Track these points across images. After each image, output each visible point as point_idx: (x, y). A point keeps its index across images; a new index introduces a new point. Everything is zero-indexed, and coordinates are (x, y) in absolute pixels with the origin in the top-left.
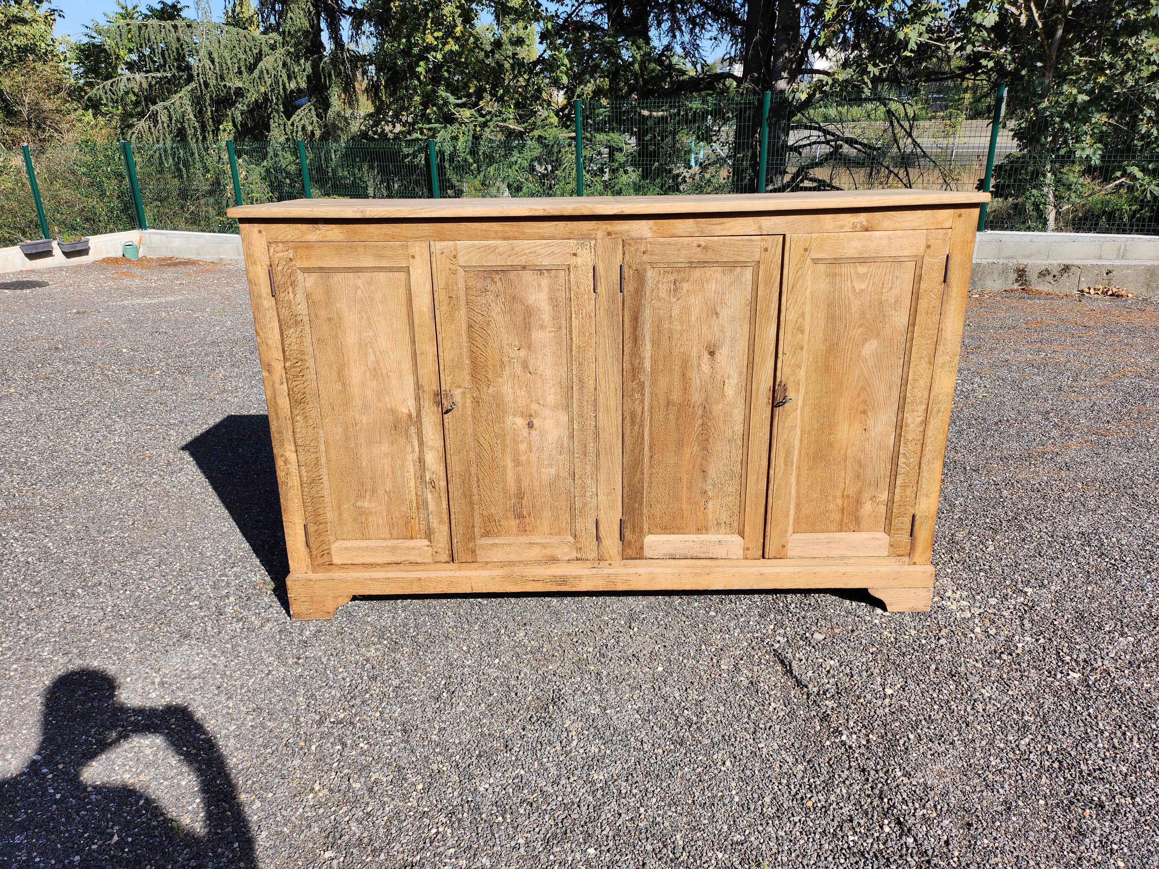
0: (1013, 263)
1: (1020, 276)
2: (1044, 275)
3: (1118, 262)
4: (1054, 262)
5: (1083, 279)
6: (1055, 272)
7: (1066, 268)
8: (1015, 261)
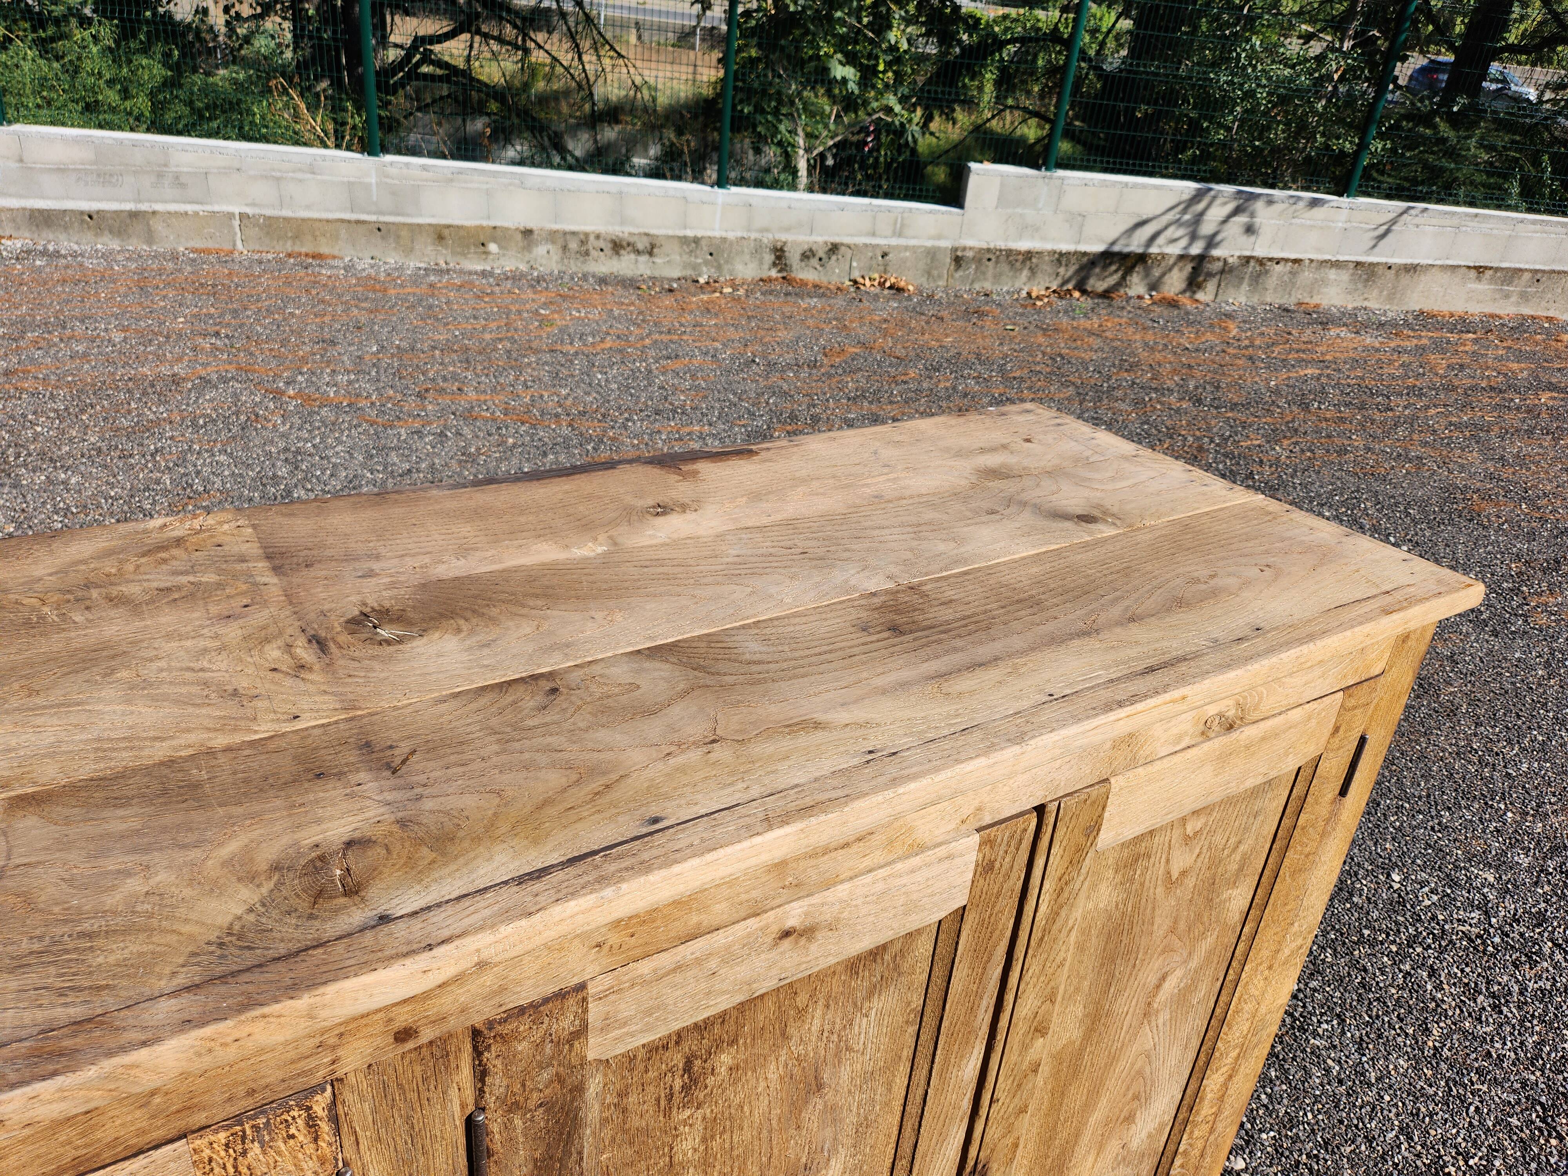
0: (768, 239)
1: (779, 258)
2: (808, 257)
3: (894, 242)
4: (819, 239)
5: (854, 264)
6: (821, 253)
7: (834, 248)
8: (770, 236)
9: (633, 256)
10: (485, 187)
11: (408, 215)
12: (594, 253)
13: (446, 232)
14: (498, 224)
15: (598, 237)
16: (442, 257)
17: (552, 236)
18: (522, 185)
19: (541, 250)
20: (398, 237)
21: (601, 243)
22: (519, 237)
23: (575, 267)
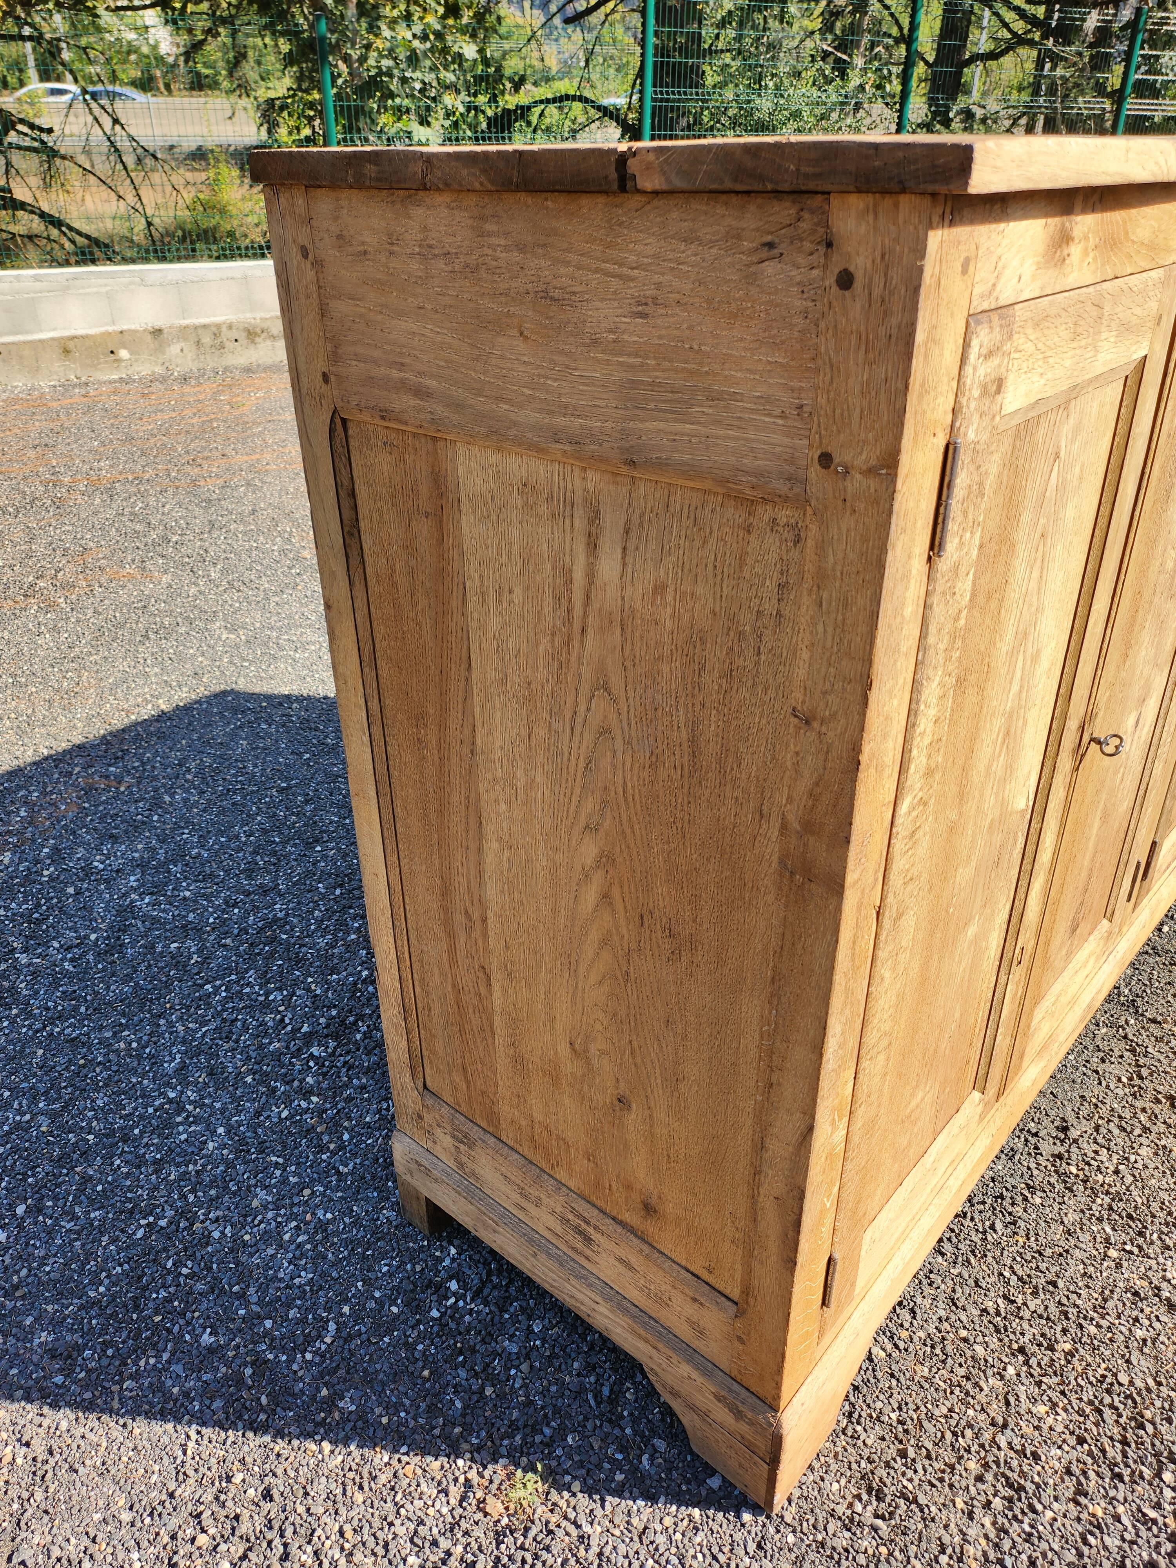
9: (269, 343)
10: (104, 290)
11: (27, 332)
12: (230, 345)
13: (71, 345)
14: (125, 327)
15: (230, 327)
16: (72, 372)
17: (184, 332)
18: (143, 283)
19: (174, 349)
20: (21, 357)
21: (235, 334)
22: (149, 337)
23: (211, 362)
